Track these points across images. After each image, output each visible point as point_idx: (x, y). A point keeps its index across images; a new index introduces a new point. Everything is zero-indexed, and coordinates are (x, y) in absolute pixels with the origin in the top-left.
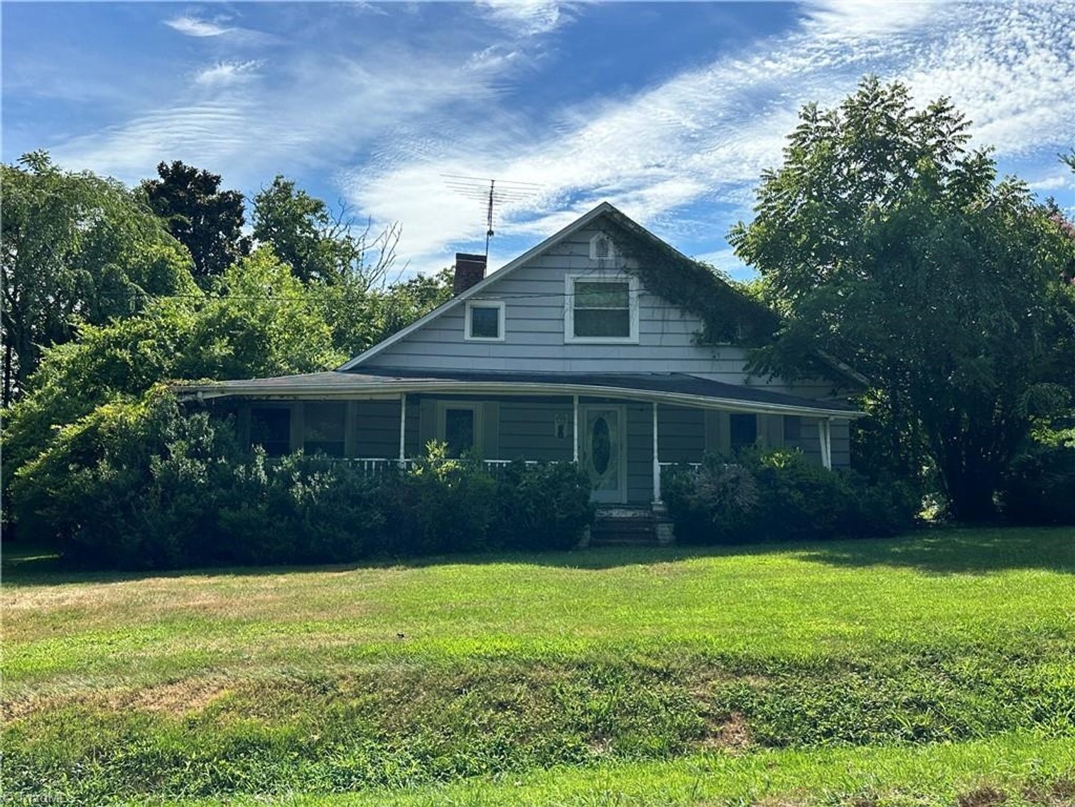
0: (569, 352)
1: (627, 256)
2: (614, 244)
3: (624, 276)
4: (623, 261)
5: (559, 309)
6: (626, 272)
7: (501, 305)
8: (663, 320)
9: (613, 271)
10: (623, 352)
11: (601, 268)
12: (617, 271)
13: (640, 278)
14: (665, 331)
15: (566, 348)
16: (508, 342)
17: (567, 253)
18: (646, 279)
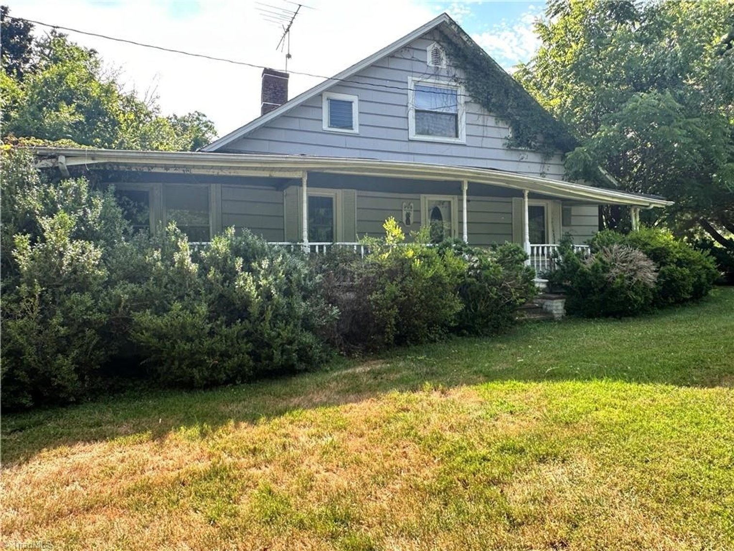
0: (413, 148)
1: (456, 67)
2: (446, 55)
3: (454, 84)
4: (453, 71)
5: (404, 108)
6: (455, 81)
7: (354, 99)
8: (483, 126)
9: (446, 78)
10: (455, 151)
11: (436, 74)
12: (450, 79)
13: (466, 87)
14: (485, 135)
15: (410, 143)
16: (361, 135)
17: (410, 58)
18: (471, 89)
